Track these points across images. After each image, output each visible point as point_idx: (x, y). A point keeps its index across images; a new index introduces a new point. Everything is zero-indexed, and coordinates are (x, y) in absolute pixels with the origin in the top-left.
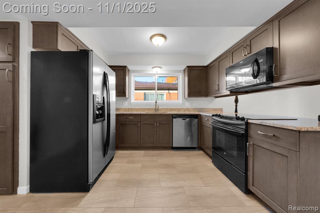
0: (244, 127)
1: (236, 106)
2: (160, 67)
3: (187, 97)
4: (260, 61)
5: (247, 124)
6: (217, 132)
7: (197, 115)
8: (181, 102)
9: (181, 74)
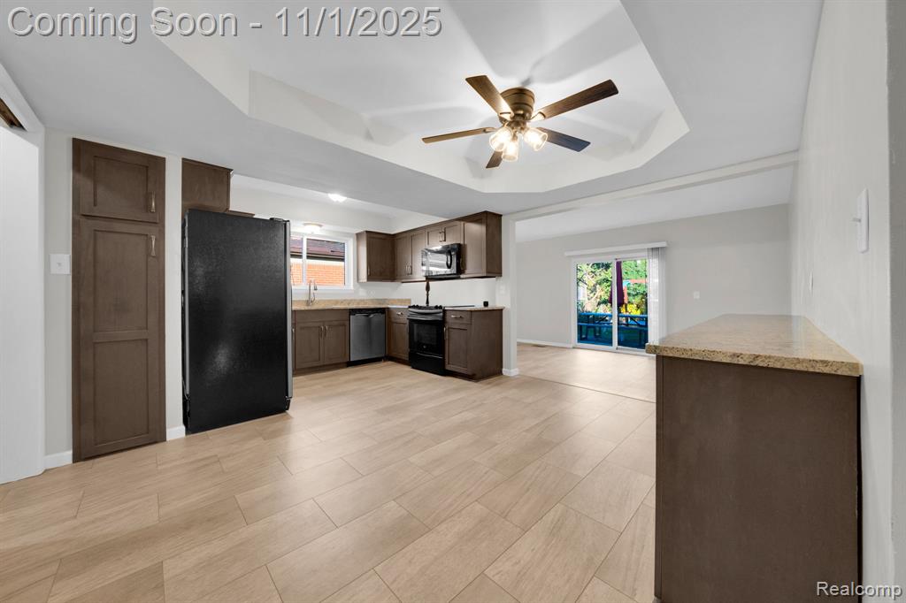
0: (441, 314)
1: (428, 295)
2: (320, 226)
3: (365, 280)
4: (453, 253)
5: (445, 311)
6: (415, 325)
7: (384, 309)
8: (352, 287)
9: (352, 240)
